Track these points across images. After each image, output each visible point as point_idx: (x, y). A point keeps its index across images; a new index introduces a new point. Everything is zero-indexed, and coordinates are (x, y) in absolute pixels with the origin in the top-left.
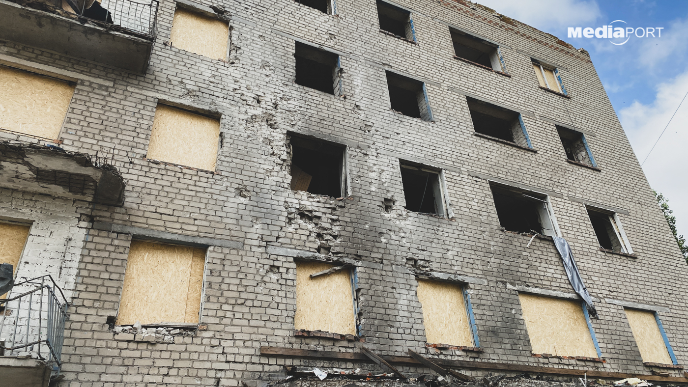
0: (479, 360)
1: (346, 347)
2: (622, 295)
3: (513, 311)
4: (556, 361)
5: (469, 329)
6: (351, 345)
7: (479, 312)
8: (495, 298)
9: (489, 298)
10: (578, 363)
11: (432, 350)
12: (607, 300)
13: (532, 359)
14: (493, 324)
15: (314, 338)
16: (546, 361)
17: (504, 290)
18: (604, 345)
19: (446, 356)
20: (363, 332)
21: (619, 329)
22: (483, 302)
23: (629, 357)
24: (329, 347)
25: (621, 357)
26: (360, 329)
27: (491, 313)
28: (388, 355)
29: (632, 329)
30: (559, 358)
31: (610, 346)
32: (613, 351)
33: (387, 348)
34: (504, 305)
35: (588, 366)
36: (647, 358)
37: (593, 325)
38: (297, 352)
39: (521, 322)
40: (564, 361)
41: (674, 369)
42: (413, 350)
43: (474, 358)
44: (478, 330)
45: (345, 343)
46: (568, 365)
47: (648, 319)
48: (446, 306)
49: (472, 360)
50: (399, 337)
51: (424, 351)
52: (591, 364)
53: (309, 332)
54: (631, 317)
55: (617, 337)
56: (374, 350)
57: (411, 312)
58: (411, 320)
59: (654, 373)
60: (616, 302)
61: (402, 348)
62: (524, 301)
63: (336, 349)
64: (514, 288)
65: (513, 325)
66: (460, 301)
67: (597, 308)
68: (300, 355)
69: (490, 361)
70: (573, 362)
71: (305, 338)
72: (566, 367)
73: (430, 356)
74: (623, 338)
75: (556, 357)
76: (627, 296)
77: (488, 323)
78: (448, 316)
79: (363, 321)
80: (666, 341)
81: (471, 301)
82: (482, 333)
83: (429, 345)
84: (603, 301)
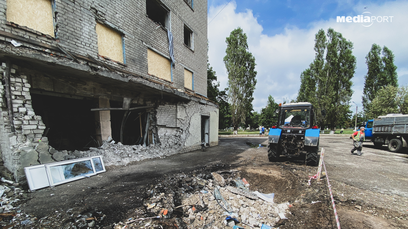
0: (124, 69)
1: (46, 41)
2: (185, 63)
3: (144, 55)
4: (157, 78)
5: (122, 56)
6: (49, 41)
7: (128, 49)
8: (137, 47)
9: (134, 45)
10: (164, 81)
11: (101, 58)
12: (180, 63)
13: (147, 75)
14: (134, 57)
15: (21, 29)
16: (153, 77)
17: (141, 44)
18: (174, 78)
19: (108, 63)
20: (58, 36)
21: (181, 74)
22: (131, 46)
23: (181, 84)
24: (33, 38)
25: (178, 83)
26: (56, 35)
27: (134, 52)
28: (74, 53)
29: (185, 76)
30: (158, 78)
31: (176, 79)
32: (176, 81)
33: (74, 49)
34: (140, 50)
35: (167, 83)
36: (186, 86)
37: (173, 70)
38: (8, 34)
39: (146, 60)
40: (159, 79)
41: (192, 91)
42: (91, 55)
43: (123, 68)
44: (126, 57)
45: (46, 39)
46: (160, 81)
47: (190, 74)
48: (112, 42)
49: (121, 68)
50: (83, 46)
51: (96, 57)
52: (168, 83)
53: (17, 25)
54: (185, 71)
55: (179, 77)
56: (65, 48)
57: (91, 37)
58: (90, 41)
59: (186, 91)
60: (183, 65)
61: (83, 52)
62: (149, 52)
63: (38, 40)
64: (146, 45)
65: (143, 60)
66: (120, 42)
67: (175, 65)
68: (10, 36)
69: (130, 71)
70: (162, 81)
71: (14, 28)
72: (159, 82)
73: (100, 61)
74: (181, 78)
75: (157, 77)
76: (187, 64)
77: (131, 56)
78: (112, 46)
79: (59, 31)
80: (193, 83)
81: (125, 43)
82: (128, 59)
83: (100, 56)
84: (178, 63)
